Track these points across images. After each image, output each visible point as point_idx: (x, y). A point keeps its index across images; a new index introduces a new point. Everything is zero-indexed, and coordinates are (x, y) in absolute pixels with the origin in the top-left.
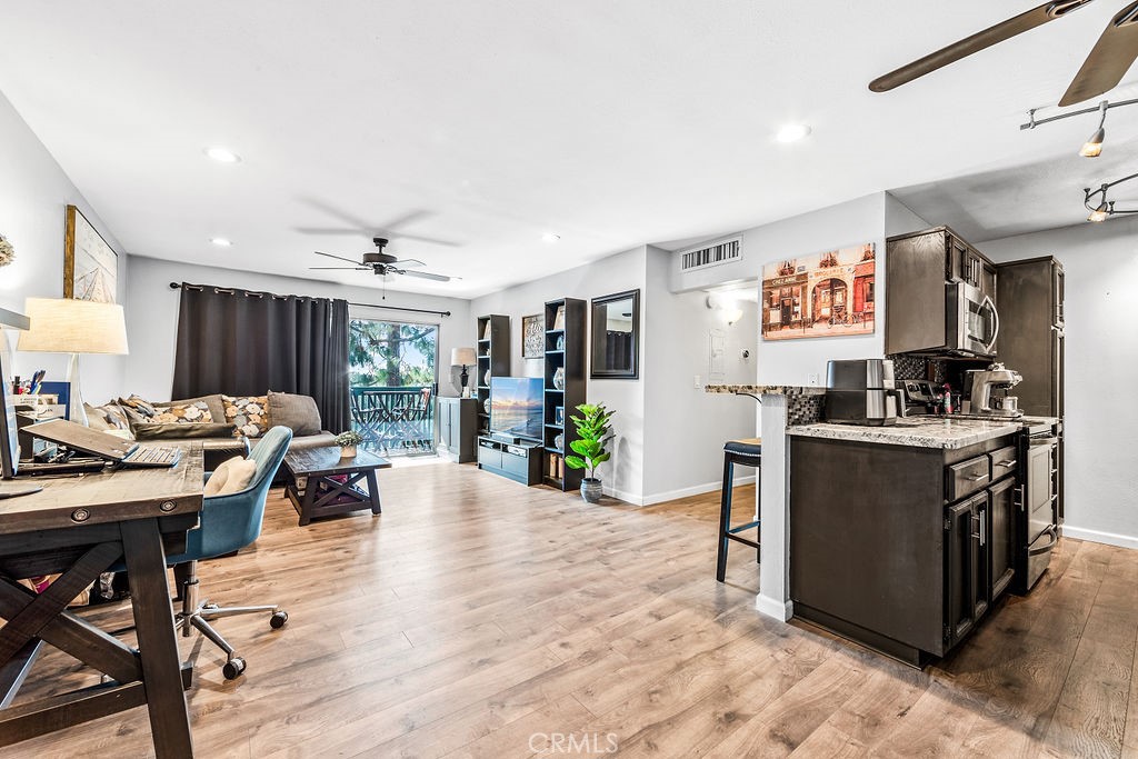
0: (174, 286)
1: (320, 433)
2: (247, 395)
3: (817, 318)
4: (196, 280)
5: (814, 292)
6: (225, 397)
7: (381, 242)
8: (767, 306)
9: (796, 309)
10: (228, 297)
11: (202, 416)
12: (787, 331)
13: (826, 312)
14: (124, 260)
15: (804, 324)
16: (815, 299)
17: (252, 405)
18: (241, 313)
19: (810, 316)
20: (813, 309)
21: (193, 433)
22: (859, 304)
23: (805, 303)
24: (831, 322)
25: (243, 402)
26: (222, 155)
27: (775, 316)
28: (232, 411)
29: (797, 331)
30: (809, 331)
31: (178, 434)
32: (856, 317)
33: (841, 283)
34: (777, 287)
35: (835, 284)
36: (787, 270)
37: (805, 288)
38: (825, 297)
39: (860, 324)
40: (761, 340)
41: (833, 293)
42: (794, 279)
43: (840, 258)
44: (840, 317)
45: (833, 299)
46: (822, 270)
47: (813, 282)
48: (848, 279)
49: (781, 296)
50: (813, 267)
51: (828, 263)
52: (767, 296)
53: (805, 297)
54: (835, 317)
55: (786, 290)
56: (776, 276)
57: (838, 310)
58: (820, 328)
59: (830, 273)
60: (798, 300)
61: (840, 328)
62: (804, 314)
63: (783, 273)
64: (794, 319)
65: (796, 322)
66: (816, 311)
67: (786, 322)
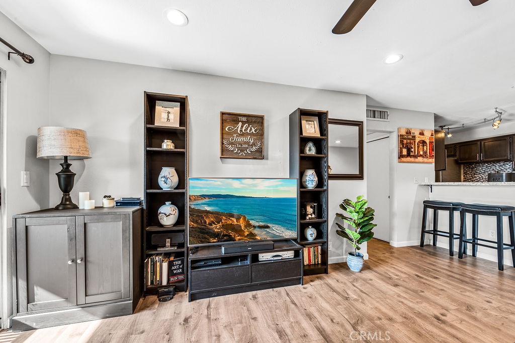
5: (418, 144)
8: (401, 146)
12: (409, 159)
13: (421, 153)
16: (418, 147)
20: (418, 151)
22: (431, 152)
23: (415, 148)
27: (405, 152)
29: (412, 159)
30: (417, 160)
32: (430, 156)
33: (425, 143)
34: (405, 139)
35: (424, 142)
36: (408, 133)
37: (415, 142)
38: (421, 147)
39: (431, 159)
40: (397, 162)
41: (423, 146)
42: (411, 137)
43: (425, 133)
44: (425, 156)
45: (423, 148)
46: (420, 136)
47: (417, 140)
48: (428, 142)
49: (407, 143)
50: (417, 134)
51: (422, 134)
52: (402, 142)
53: (415, 145)
54: (425, 155)
55: (409, 141)
56: (404, 134)
57: (425, 153)
58: (420, 159)
59: (422, 138)
60: (413, 146)
61: (425, 160)
62: (415, 153)
63: (407, 133)
64: (411, 154)
65: (412, 155)
66: (418, 152)
67: (408, 155)
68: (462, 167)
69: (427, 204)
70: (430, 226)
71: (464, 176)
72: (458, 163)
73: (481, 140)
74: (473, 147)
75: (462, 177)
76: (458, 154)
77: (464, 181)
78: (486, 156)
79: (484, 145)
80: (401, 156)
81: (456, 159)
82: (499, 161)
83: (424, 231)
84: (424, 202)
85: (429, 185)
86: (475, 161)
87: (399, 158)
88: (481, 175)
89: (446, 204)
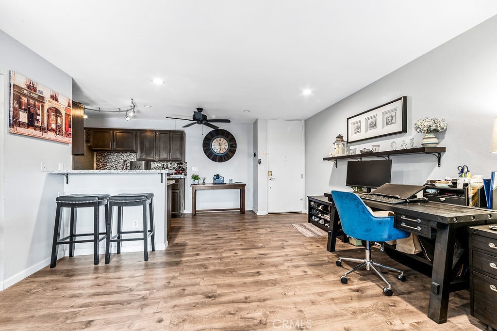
3: (50, 129)
5: (48, 111)
8: (17, 106)
9: (39, 118)
12: (31, 131)
13: (54, 126)
15: (42, 129)
16: (49, 116)
19: (46, 126)
20: (48, 122)
22: (67, 128)
23: (43, 116)
24: (56, 133)
27: (23, 117)
29: (38, 133)
30: (46, 135)
32: (66, 134)
33: (60, 113)
34: (25, 95)
35: (57, 112)
36: (31, 87)
37: (43, 106)
38: (53, 117)
39: (68, 138)
40: (6, 131)
41: (57, 117)
42: (36, 96)
43: (59, 98)
44: (60, 131)
45: (56, 120)
46: (51, 100)
47: (47, 106)
48: (63, 112)
49: (28, 104)
50: (47, 95)
51: (54, 98)
52: (17, 99)
53: (43, 112)
54: (58, 131)
55: (31, 101)
56: (24, 86)
57: (59, 127)
58: (51, 135)
59: (54, 104)
60: (39, 112)
61: (59, 138)
62: (42, 123)
63: (29, 87)
64: (36, 124)
65: (37, 126)
66: (49, 124)
67: (31, 124)
68: (95, 153)
69: (62, 202)
70: (65, 233)
71: (97, 164)
72: (91, 150)
73: (113, 130)
74: (107, 135)
75: (95, 165)
76: (91, 140)
77: (97, 169)
78: (117, 146)
79: (116, 134)
80: (14, 122)
81: (90, 145)
82: (126, 152)
83: (56, 243)
84: (58, 199)
85: (64, 174)
86: (108, 149)
87: (11, 125)
88: (112, 163)
89: (90, 198)
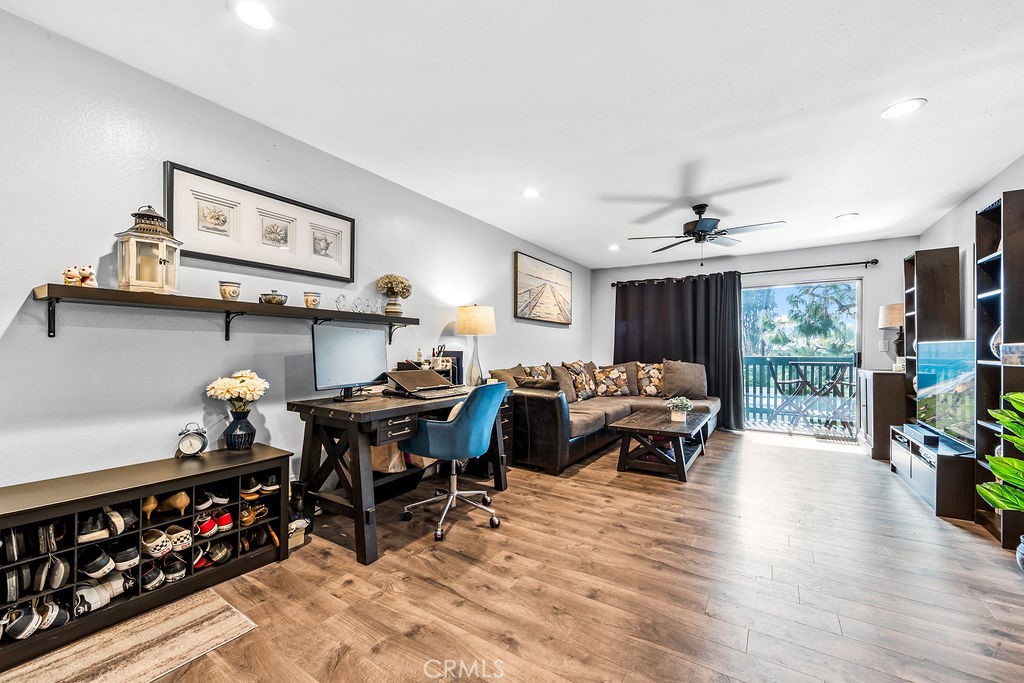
0: (613, 285)
1: (705, 398)
2: (652, 363)
4: (625, 278)
6: (639, 363)
7: (700, 209)
10: (644, 286)
11: (620, 376)
14: (589, 273)
17: (654, 371)
18: (651, 296)
21: (538, 385)
25: (650, 367)
26: (531, 193)
28: (641, 374)
31: (531, 385)
